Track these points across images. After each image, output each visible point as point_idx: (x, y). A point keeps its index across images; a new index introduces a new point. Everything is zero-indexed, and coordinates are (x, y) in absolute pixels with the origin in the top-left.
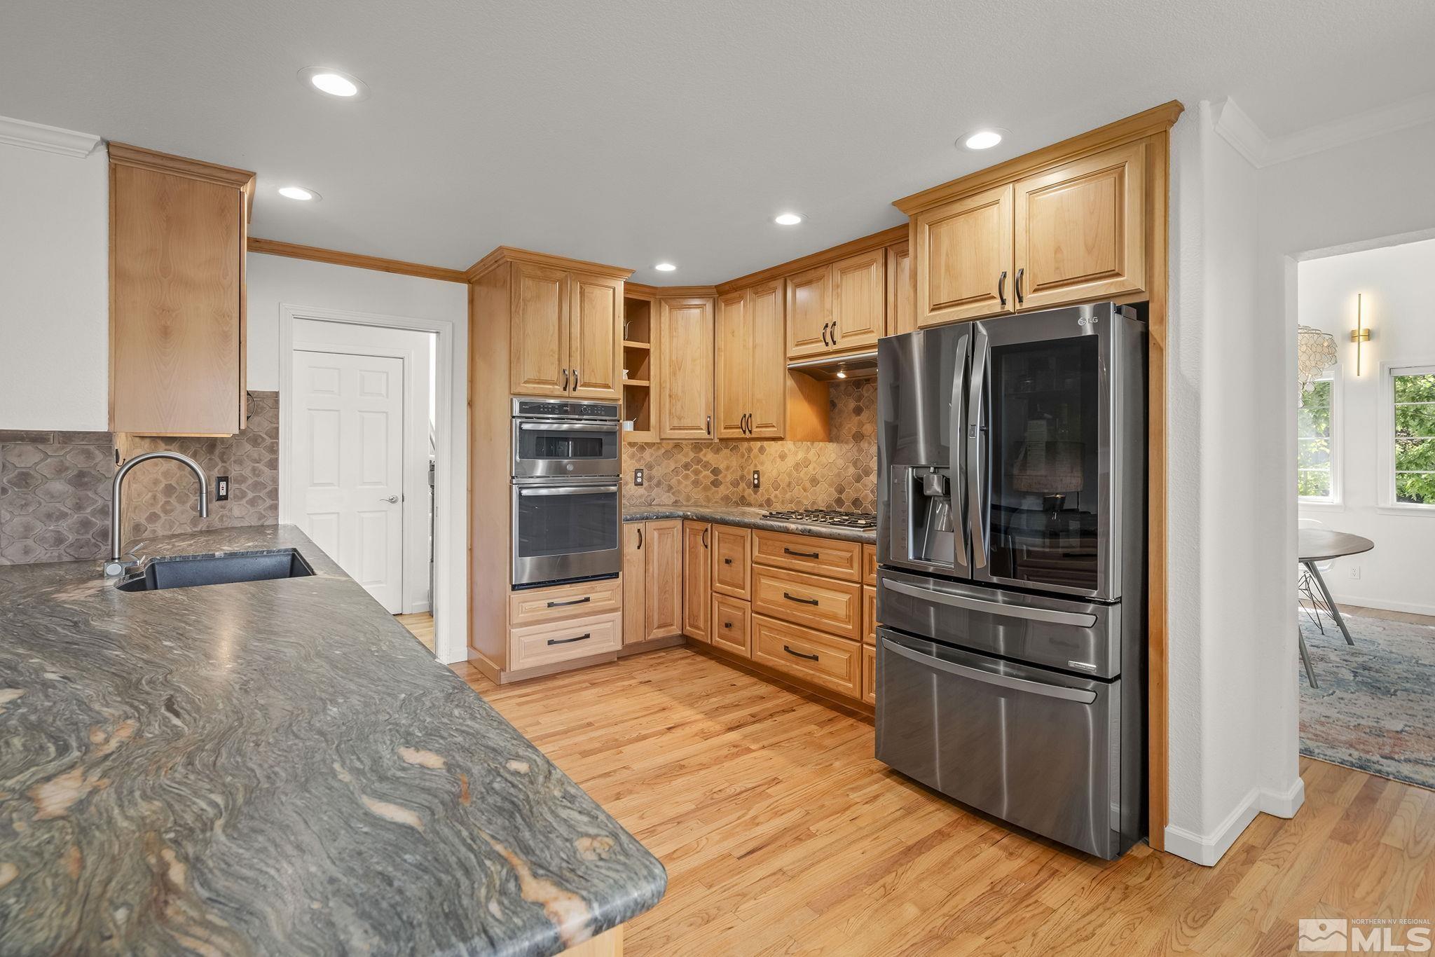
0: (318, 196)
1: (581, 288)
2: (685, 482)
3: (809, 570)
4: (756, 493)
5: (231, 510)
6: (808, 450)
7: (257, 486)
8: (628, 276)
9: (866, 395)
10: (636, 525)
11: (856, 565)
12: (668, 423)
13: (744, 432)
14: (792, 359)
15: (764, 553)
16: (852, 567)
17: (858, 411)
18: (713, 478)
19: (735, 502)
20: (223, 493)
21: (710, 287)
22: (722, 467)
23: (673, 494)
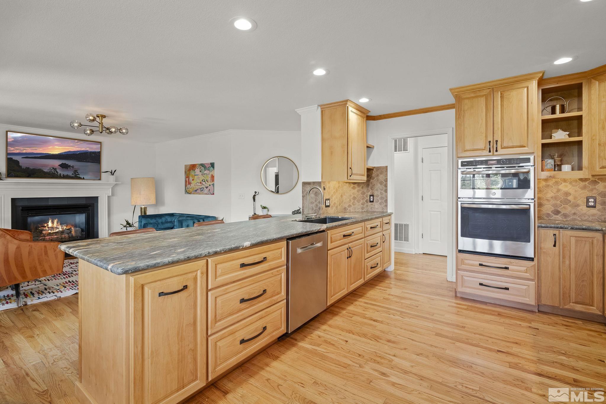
0: (371, 100)
1: (501, 94)
5: (375, 206)
7: (382, 198)
10: (551, 231)
12: (598, 164)
20: (372, 200)
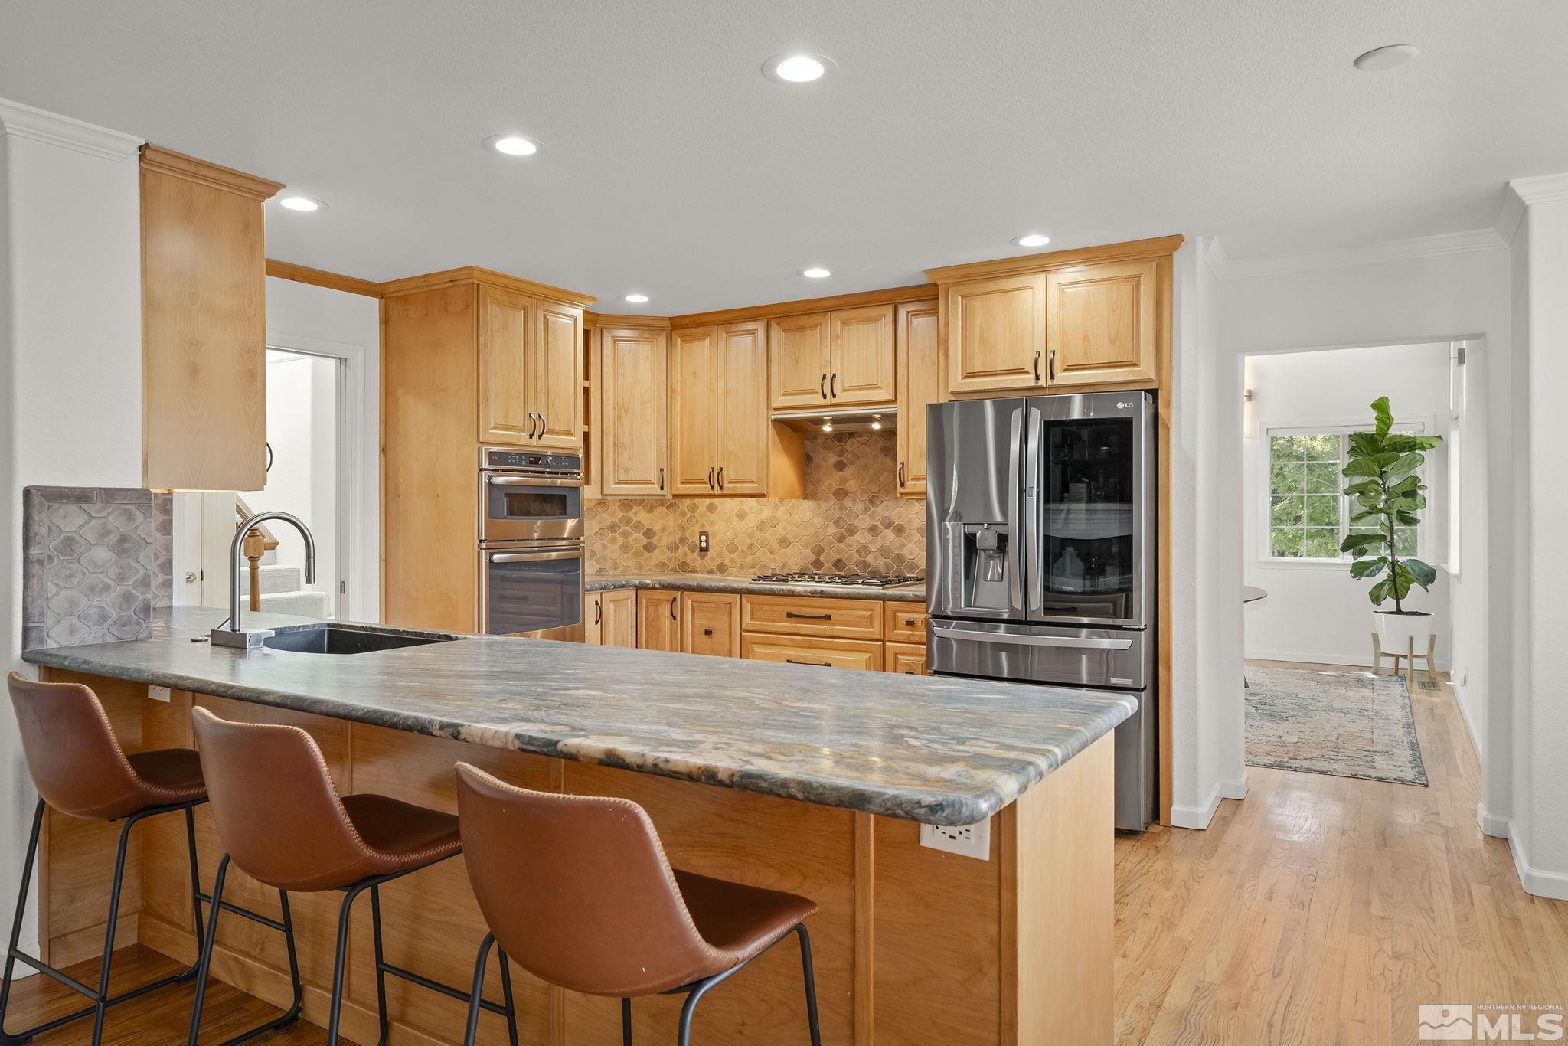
0: (325, 206)
1: (545, 317)
2: (612, 547)
3: (819, 633)
4: (702, 557)
6: (776, 507)
8: (587, 305)
9: (850, 449)
10: (593, 596)
11: (878, 623)
12: (612, 477)
13: (712, 488)
14: (776, 409)
15: (758, 620)
16: (871, 626)
17: (840, 466)
18: (645, 541)
19: (672, 570)
21: (663, 318)
22: (657, 528)
23: (597, 561)
